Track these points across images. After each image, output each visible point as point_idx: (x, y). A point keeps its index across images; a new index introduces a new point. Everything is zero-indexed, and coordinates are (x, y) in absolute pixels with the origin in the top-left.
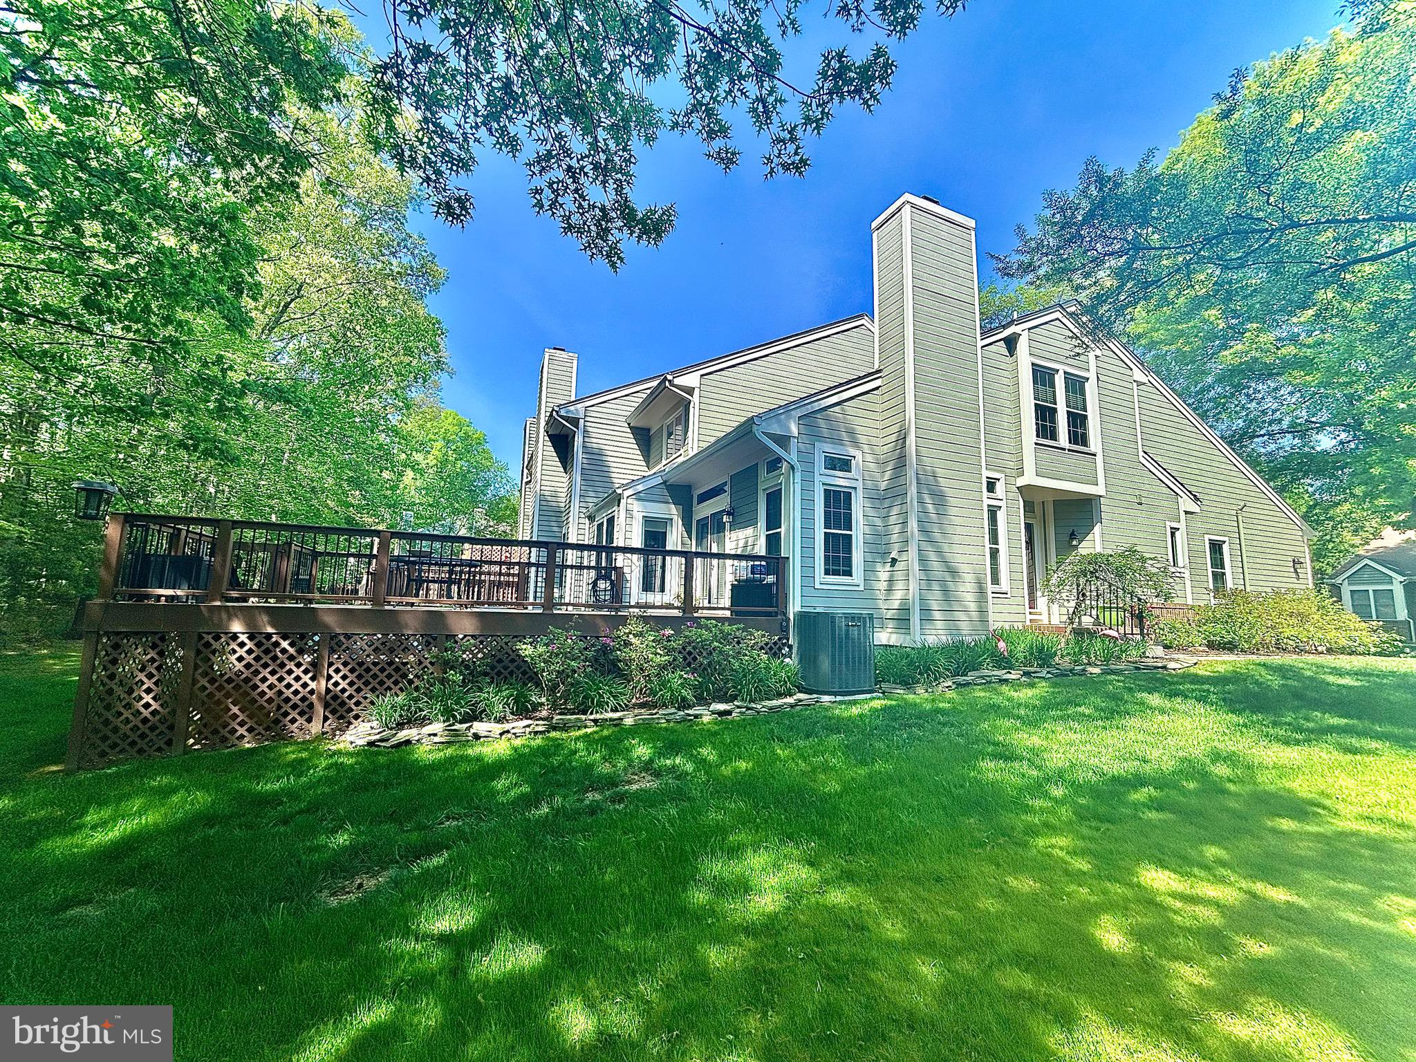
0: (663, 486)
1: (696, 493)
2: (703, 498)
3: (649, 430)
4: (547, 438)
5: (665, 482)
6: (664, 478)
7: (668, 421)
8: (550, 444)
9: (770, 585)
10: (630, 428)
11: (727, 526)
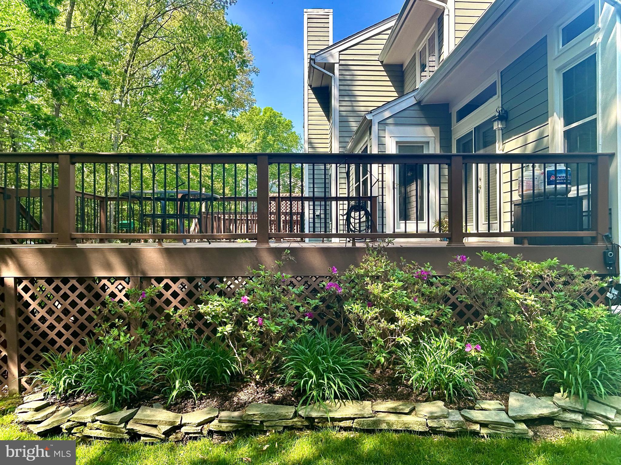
0: (416, 108)
1: (454, 111)
2: (464, 113)
3: (402, 65)
4: (311, 92)
5: (419, 103)
6: (418, 98)
7: (420, 47)
8: (313, 96)
9: (579, 199)
10: (383, 65)
11: (499, 134)
